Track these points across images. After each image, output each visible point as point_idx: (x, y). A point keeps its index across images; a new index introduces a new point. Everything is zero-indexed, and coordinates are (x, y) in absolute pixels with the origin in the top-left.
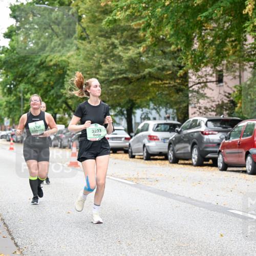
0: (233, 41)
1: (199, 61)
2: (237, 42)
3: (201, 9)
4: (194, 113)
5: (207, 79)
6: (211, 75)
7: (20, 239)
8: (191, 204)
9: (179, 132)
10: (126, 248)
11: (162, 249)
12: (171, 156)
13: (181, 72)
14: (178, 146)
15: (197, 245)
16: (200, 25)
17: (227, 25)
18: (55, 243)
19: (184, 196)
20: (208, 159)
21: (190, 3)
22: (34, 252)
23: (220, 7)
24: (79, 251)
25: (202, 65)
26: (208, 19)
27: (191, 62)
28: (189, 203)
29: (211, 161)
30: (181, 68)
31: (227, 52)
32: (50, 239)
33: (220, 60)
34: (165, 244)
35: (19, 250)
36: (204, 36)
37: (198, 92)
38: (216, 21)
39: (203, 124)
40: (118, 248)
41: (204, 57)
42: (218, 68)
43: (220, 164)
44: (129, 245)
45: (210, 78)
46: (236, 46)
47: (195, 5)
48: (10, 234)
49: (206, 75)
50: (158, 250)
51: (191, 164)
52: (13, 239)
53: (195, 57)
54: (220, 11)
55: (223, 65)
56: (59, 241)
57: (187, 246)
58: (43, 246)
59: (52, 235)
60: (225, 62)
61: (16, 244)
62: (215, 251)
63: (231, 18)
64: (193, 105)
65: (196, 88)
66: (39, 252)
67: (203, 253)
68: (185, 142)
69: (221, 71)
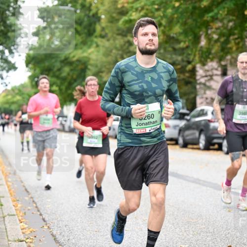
0: (236, 39)
1: (206, 57)
2: (239, 40)
3: (208, 10)
4: (202, 103)
5: (213, 73)
6: (217, 69)
7: (47, 215)
8: (200, 184)
9: (188, 120)
10: (141, 223)
11: (173, 224)
12: (181, 141)
13: (189, 67)
14: (187, 133)
15: (204, 220)
16: (207, 25)
17: (231, 24)
18: (78, 218)
19: (192, 177)
20: (214, 144)
21: (197, 5)
22: (60, 227)
23: (224, 8)
24: (99, 226)
25: (209, 60)
26: (214, 19)
27: (199, 57)
28: (197, 183)
29: (216, 146)
30: (189, 62)
31: (231, 48)
32: (74, 215)
33: (224, 55)
34: (175, 219)
35: (46, 225)
36: (210, 35)
37: (204, 84)
38: (221, 21)
39: (209, 113)
40: (134, 223)
41: (210, 53)
42: (223, 63)
43: (225, 149)
44: (144, 220)
45: (215, 72)
46: (238, 43)
47: (202, 6)
48: (39, 211)
49: (212, 69)
50: (170, 226)
51: (199, 149)
52: (41, 215)
53: (202, 53)
54: (224, 12)
55: (227, 60)
56: (82, 216)
57: (196, 222)
58: (68, 221)
59: (75, 212)
60: (229, 57)
61: (44, 220)
62: (220, 226)
63: (234, 18)
64: (200, 96)
65: (203, 80)
66: (64, 227)
67: (210, 227)
68: (194, 129)
69: (226, 66)
